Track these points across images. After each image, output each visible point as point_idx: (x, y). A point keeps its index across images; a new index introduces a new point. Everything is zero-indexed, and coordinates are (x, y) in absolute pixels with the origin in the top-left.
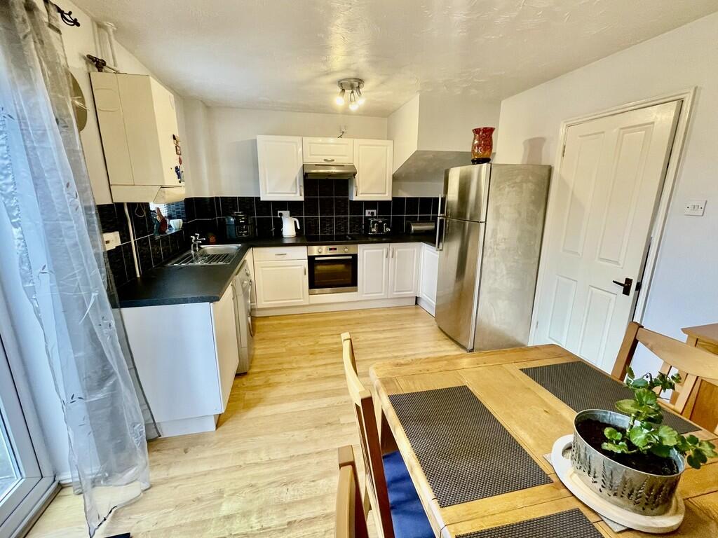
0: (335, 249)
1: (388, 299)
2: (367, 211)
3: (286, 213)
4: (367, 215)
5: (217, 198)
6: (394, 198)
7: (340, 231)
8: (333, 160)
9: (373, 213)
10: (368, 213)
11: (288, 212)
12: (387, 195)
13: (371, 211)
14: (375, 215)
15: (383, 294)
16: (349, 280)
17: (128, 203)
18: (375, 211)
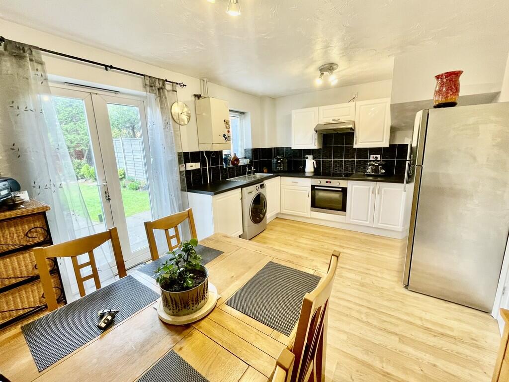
0: (330, 182)
1: (373, 227)
2: (372, 156)
3: (310, 157)
4: (371, 159)
5: (275, 148)
6: (391, 145)
7: (347, 170)
8: (339, 120)
9: (376, 158)
10: (372, 157)
11: (312, 156)
12: (384, 142)
13: (375, 156)
14: (379, 159)
15: (368, 222)
16: (340, 206)
17: (205, 151)
18: (379, 156)
